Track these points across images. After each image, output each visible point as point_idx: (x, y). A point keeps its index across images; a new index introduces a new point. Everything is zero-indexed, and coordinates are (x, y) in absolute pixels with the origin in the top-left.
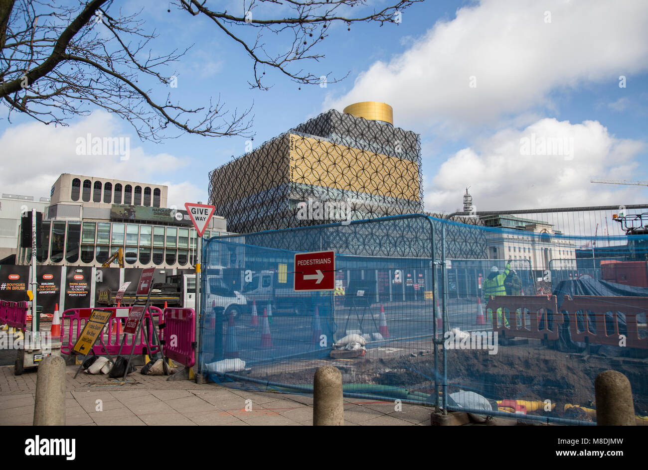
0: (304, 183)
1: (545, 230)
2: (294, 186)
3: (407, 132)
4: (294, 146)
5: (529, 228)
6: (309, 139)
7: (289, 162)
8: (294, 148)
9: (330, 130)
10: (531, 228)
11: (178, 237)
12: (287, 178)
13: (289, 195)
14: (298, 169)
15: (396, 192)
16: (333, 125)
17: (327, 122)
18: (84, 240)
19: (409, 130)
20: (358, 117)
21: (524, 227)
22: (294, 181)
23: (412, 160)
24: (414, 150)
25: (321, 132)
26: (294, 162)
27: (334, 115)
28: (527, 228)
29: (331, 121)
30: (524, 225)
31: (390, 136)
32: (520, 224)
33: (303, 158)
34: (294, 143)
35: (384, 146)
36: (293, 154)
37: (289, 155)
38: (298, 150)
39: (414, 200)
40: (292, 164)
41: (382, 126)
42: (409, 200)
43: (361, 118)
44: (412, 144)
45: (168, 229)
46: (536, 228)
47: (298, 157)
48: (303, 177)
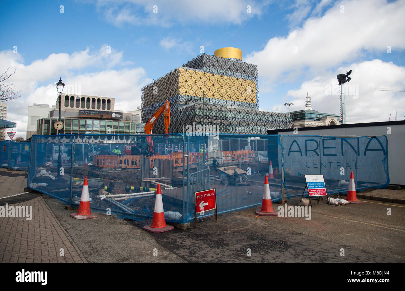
0: (186, 95)
1: (333, 119)
2: (181, 97)
3: (249, 64)
4: (181, 75)
5: (323, 118)
6: (190, 71)
7: (178, 84)
8: (181, 76)
9: (202, 65)
10: (324, 118)
11: (106, 126)
12: (177, 93)
13: (178, 102)
14: (183, 88)
15: (242, 99)
16: (204, 62)
17: (201, 61)
18: (66, 128)
19: (250, 63)
20: (219, 57)
21: (321, 118)
22: (181, 94)
23: (252, 80)
24: (253, 74)
25: (198, 66)
26: (181, 84)
27: (205, 57)
28: (322, 118)
29: (203, 60)
30: (321, 116)
31: (239, 67)
32: (318, 116)
33: (186, 81)
34: (181, 73)
35: (235, 73)
36: (180, 79)
37: (178, 80)
38: (183, 77)
39: (253, 103)
40: (180, 85)
41: (233, 61)
42: (249, 103)
43: (221, 57)
44: (252, 71)
45: (107, 122)
46: (327, 118)
47: (184, 81)
48: (186, 92)
